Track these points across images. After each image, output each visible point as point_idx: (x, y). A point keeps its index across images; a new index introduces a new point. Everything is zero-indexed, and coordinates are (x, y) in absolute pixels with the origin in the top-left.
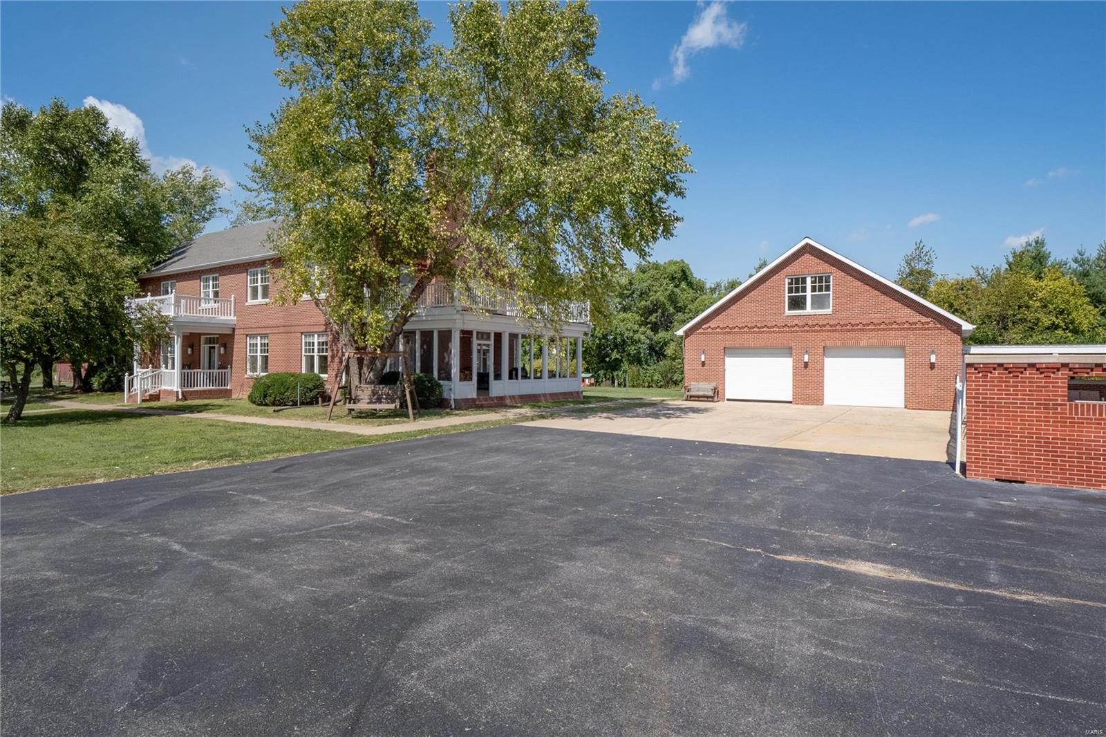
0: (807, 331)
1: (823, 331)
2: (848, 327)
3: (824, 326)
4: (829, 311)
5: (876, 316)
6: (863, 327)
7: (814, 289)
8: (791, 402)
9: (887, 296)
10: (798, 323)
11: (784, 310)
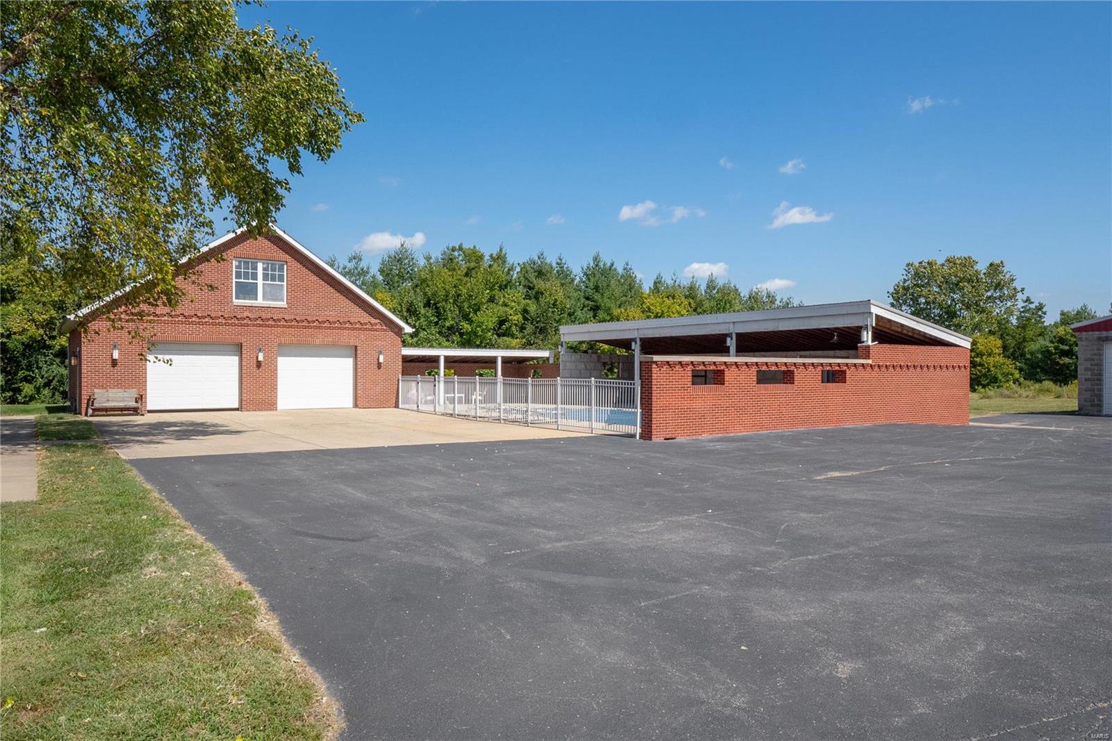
0: (261, 326)
1: (278, 326)
2: (304, 324)
3: (279, 320)
4: (283, 304)
5: (331, 314)
6: (320, 325)
7: (265, 277)
8: (237, 409)
9: (341, 294)
10: (249, 315)
11: (232, 298)
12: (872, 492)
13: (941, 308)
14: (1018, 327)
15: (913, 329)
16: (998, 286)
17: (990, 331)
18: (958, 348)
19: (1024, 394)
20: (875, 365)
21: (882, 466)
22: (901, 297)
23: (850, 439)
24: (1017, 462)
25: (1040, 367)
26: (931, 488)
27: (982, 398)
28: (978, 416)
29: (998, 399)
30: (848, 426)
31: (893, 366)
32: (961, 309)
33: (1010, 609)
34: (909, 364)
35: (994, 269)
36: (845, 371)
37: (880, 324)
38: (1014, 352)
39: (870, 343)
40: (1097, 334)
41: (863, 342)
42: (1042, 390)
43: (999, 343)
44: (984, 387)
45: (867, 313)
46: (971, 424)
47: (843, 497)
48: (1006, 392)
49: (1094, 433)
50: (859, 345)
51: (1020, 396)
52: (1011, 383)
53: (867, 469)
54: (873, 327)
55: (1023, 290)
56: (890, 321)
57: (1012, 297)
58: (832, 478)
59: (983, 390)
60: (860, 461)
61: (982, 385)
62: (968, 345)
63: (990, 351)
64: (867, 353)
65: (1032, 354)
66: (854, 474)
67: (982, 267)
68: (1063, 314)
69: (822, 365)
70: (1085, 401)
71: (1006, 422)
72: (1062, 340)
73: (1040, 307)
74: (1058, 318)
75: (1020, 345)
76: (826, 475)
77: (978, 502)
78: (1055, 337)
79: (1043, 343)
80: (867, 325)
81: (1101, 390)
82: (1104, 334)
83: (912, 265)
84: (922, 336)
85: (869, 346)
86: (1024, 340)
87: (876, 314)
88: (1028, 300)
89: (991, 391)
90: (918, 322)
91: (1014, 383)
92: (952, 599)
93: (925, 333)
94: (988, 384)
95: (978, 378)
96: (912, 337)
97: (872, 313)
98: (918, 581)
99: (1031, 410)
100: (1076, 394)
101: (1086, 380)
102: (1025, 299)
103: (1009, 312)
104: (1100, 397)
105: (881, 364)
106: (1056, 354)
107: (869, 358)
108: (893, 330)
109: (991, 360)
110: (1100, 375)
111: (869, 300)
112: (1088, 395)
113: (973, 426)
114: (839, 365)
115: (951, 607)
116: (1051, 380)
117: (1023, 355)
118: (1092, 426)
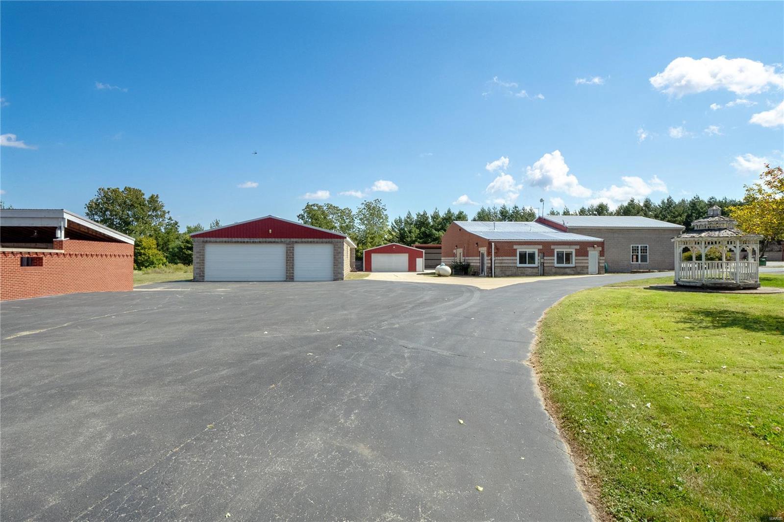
12: (52, 343)
13: (121, 219)
14: (165, 233)
15: (96, 231)
16: (155, 209)
17: (150, 235)
18: (126, 244)
19: (168, 271)
20: (67, 254)
21: (65, 323)
22: (93, 210)
23: (44, 306)
24: (157, 311)
25: (177, 256)
26: (99, 334)
27: (144, 274)
28: (140, 285)
29: (153, 274)
30: (45, 297)
31: (81, 255)
32: (133, 221)
33: (134, 405)
34: (93, 253)
35: (153, 199)
36: (42, 258)
37: (72, 226)
38: (163, 246)
39: (63, 238)
40: (202, 239)
41: (58, 238)
42: (177, 269)
43: (155, 242)
44: (146, 267)
45: (61, 218)
46: (134, 290)
47: (26, 350)
48: (158, 270)
49: (200, 291)
50: (54, 240)
51: (165, 272)
52: (161, 265)
53: (53, 327)
54: (65, 228)
55: (169, 212)
56: (79, 225)
57: (162, 216)
58: (20, 337)
59: (145, 269)
60: (49, 321)
61: (145, 266)
62: (133, 243)
63: (149, 246)
64: (60, 245)
65: (173, 248)
66: (42, 331)
67: (147, 197)
68: (188, 228)
69: (21, 253)
70: (197, 274)
71: (155, 288)
72: (188, 242)
73: (176, 223)
74: (186, 230)
75: (166, 243)
76: (15, 335)
77: (128, 338)
78: (184, 240)
79: (179, 243)
80: (61, 226)
81: (204, 268)
82: (206, 239)
83: (103, 190)
84: (103, 236)
85: (62, 241)
86: (168, 241)
87: (68, 220)
88: (170, 219)
89: (150, 270)
90: (99, 227)
91: (163, 265)
92: (96, 409)
93: (104, 234)
94: (149, 266)
95: (142, 262)
96: (96, 236)
97: (65, 218)
98: (73, 402)
99: (170, 280)
100: (192, 270)
101: (197, 263)
102: (169, 218)
103: (161, 224)
104: (203, 272)
105: (71, 253)
106: (185, 249)
107: (62, 249)
108: (82, 231)
109: (150, 252)
110: (204, 260)
111: (63, 210)
112: (198, 271)
113: (136, 291)
114: (36, 253)
115: (94, 415)
116: (182, 263)
117: (168, 249)
118: (199, 287)
